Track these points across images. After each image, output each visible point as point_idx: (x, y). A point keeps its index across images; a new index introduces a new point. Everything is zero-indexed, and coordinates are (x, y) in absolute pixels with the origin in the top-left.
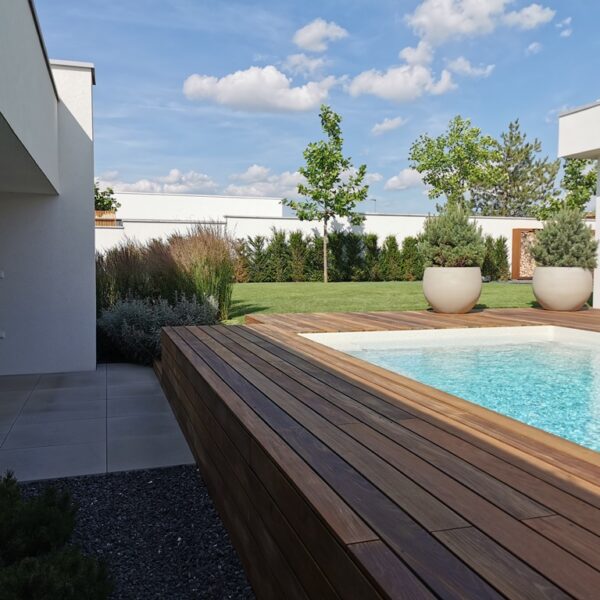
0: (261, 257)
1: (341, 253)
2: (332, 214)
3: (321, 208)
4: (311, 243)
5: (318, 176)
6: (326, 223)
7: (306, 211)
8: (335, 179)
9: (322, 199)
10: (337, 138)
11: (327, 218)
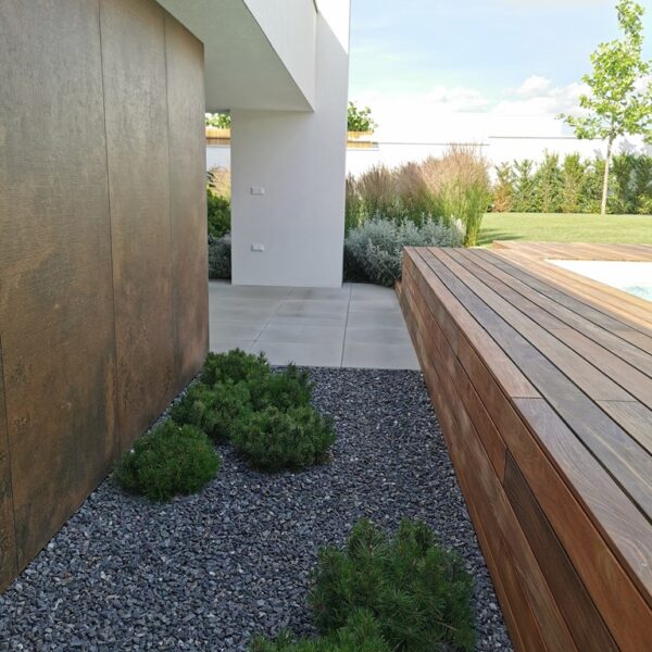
0: (527, 184)
1: (628, 179)
2: (620, 132)
3: (606, 125)
4: (590, 167)
5: (606, 85)
6: (611, 143)
7: (587, 128)
8: (628, 88)
9: (608, 113)
10: (636, 36)
11: (613, 136)
